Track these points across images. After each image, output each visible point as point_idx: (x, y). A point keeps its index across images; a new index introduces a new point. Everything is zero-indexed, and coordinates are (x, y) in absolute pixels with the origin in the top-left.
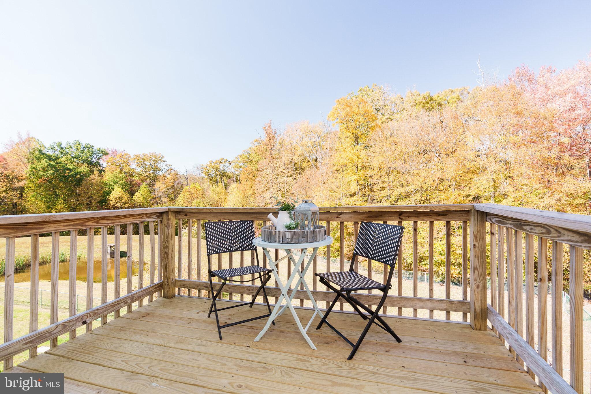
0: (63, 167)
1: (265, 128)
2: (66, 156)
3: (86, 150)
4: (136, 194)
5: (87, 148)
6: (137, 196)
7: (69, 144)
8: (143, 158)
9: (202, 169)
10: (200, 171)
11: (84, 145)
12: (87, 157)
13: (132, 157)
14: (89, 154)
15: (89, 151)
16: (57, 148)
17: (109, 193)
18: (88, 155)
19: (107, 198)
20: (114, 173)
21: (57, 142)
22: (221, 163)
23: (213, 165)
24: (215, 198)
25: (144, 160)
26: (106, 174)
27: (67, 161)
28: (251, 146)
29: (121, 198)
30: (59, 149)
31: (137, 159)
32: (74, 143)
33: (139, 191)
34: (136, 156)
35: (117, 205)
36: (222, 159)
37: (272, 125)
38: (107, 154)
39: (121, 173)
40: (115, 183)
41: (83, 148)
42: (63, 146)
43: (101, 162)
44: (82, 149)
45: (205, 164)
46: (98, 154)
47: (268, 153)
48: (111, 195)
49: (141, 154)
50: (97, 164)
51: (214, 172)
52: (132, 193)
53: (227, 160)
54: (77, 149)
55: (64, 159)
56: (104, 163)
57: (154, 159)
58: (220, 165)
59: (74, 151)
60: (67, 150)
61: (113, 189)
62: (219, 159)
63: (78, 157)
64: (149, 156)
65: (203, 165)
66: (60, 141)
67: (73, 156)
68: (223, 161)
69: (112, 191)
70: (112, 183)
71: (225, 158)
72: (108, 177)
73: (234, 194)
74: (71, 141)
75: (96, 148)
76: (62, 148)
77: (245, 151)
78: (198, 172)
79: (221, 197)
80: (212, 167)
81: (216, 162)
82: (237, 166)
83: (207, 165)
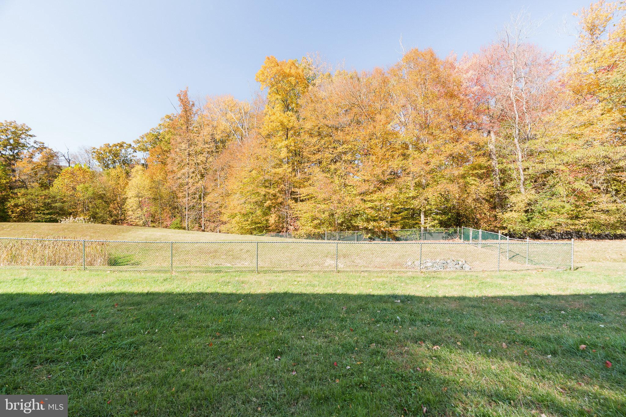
1: (179, 96)
9: (93, 153)
10: (90, 155)
22: (122, 147)
23: (110, 148)
24: (112, 183)
28: (161, 123)
36: (123, 143)
37: (189, 92)
47: (184, 127)
51: (111, 158)
53: (130, 144)
58: (121, 149)
62: (118, 142)
65: (94, 148)
68: (124, 145)
71: (128, 142)
73: (139, 177)
77: (153, 130)
78: (86, 156)
79: (121, 182)
80: (108, 151)
81: (115, 145)
82: (142, 147)
83: (101, 148)
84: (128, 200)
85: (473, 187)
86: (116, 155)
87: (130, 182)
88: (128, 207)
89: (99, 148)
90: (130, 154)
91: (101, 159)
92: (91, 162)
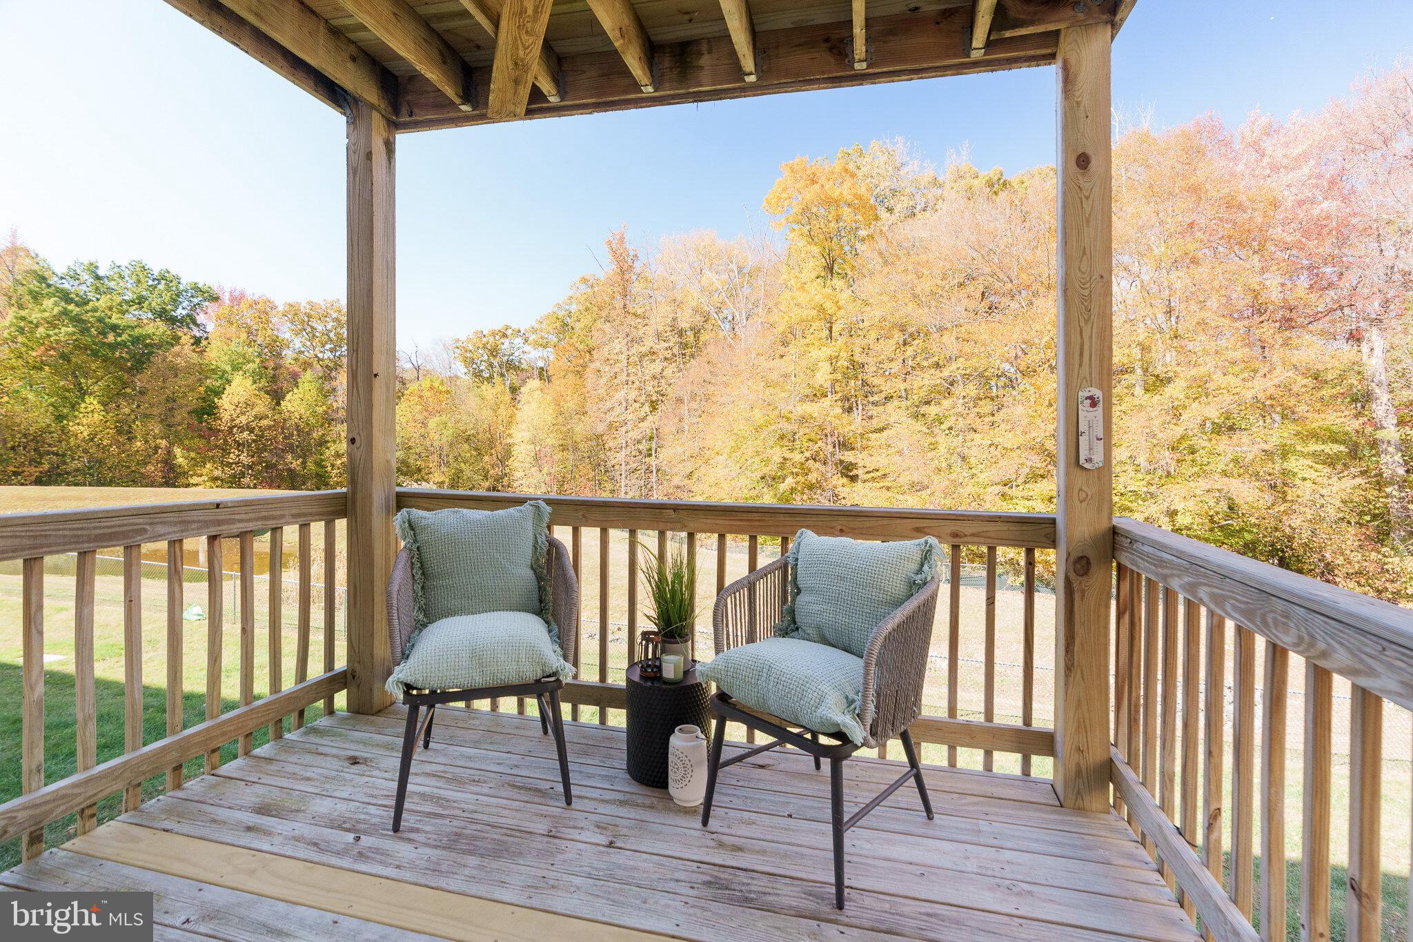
0: (100, 320)
1: (609, 243)
2: (109, 296)
3: (162, 286)
4: (288, 397)
5: (163, 282)
6: (290, 401)
7: (116, 270)
8: (308, 311)
9: (456, 350)
10: (451, 353)
11: (156, 273)
12: (164, 303)
13: (281, 308)
14: (169, 294)
15: (168, 288)
16: (85, 276)
17: (218, 393)
18: (167, 298)
19: (214, 402)
20: (233, 346)
21: (86, 262)
22: (505, 336)
23: (485, 340)
24: (487, 414)
25: (309, 316)
26: (213, 346)
27: (110, 309)
28: (570, 293)
29: (249, 405)
30: (92, 280)
31: (293, 313)
32: (130, 267)
33: (295, 390)
34: (290, 305)
35: (237, 422)
36: (507, 328)
37: (627, 237)
38: (215, 299)
39: (249, 345)
40: (236, 368)
41: (154, 280)
42: (101, 273)
43: (201, 318)
44: (151, 283)
45: (464, 338)
46: (192, 296)
47: (618, 303)
48: (224, 396)
49: (304, 304)
50: (190, 320)
51: (486, 357)
52: (277, 396)
53: (519, 331)
54: (139, 281)
55: (103, 302)
56: (208, 320)
57: (335, 315)
58: (503, 340)
59: (129, 286)
60: (112, 284)
61: (229, 382)
62: (499, 326)
63: (140, 301)
64: (323, 307)
65: (457, 340)
66: (93, 260)
67: (126, 298)
68: (509, 332)
69: (227, 386)
70: (228, 368)
71: (515, 326)
72: (216, 355)
73: (534, 405)
74: (124, 263)
75: (186, 281)
76: (98, 278)
77: (559, 306)
78: (445, 356)
79: (503, 412)
80: (481, 346)
81: (494, 334)
82: (541, 341)
83: (469, 340)
84: (516, 448)
85: (1308, 484)
86: (494, 352)
87: (519, 415)
88: (516, 464)
89: (465, 339)
90: (519, 349)
91: (469, 362)
92: (453, 366)
